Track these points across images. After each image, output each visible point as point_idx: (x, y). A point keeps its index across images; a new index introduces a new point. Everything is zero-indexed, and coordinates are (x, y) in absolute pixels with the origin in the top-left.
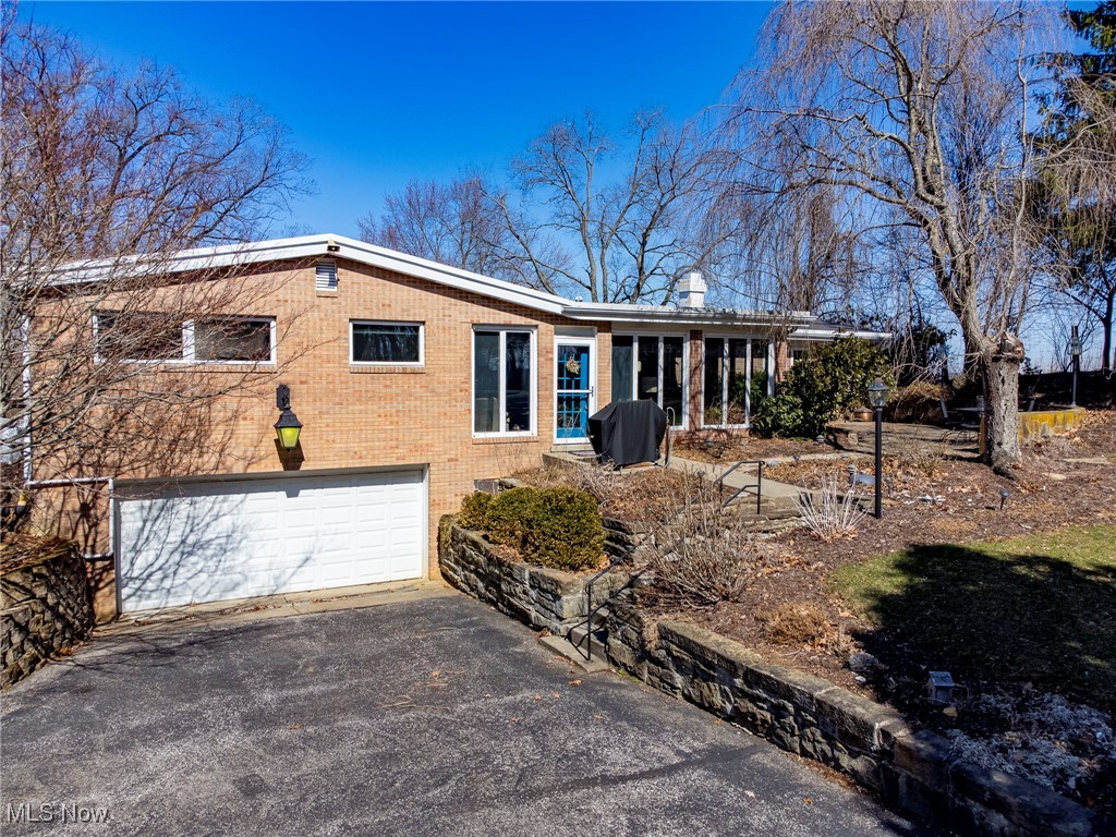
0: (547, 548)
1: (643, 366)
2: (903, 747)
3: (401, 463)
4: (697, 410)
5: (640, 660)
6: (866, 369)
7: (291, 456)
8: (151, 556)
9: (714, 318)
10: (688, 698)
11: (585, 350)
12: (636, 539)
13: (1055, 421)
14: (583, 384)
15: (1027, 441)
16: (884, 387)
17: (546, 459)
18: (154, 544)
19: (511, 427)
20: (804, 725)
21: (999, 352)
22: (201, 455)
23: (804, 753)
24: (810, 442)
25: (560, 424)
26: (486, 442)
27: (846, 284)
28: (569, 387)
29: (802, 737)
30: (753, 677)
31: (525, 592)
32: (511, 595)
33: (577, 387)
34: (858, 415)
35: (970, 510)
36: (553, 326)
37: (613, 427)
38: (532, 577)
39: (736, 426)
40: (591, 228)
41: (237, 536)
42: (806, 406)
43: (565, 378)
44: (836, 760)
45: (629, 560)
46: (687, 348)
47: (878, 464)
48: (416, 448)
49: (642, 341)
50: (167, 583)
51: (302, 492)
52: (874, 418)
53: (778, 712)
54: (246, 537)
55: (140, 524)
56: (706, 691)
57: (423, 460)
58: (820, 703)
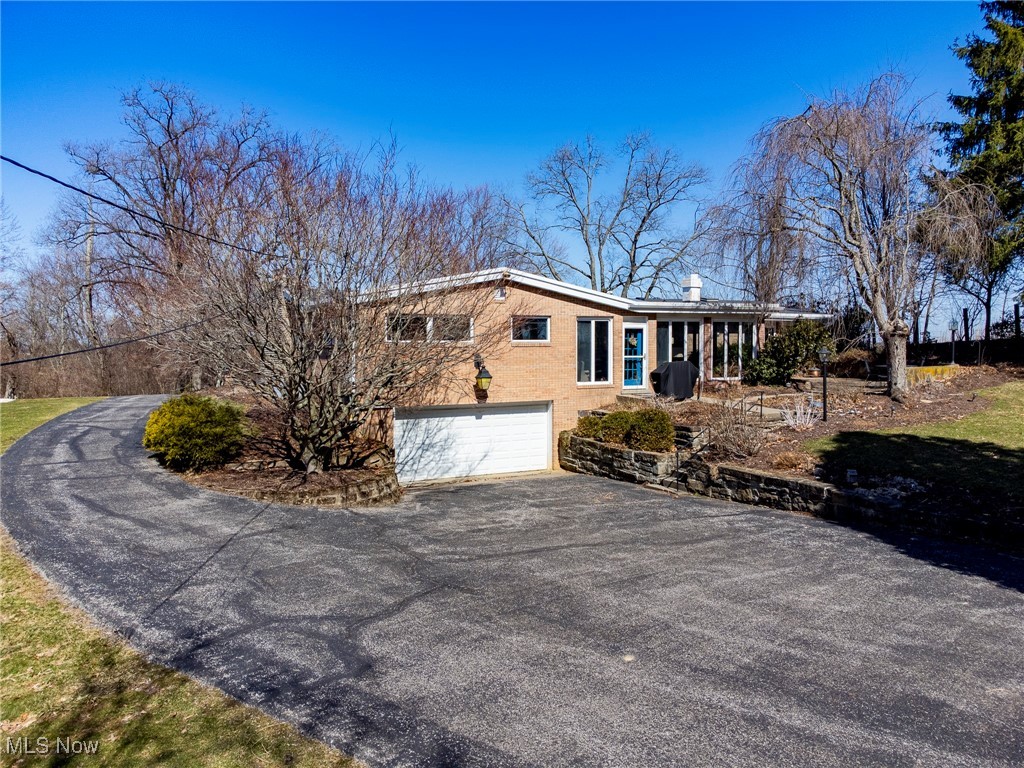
0: (645, 440)
1: (675, 341)
2: (836, 494)
3: (538, 400)
4: (707, 368)
5: (707, 487)
6: (816, 340)
7: (481, 394)
8: (407, 451)
9: (719, 310)
10: (734, 500)
11: (641, 331)
12: (695, 434)
13: (936, 372)
14: (639, 351)
15: (917, 384)
16: (829, 352)
17: (620, 398)
18: (409, 445)
19: (596, 380)
20: (794, 496)
21: (894, 331)
22: (436, 393)
23: (794, 509)
24: (782, 387)
25: (626, 378)
26: (585, 388)
27: (800, 275)
28: (630, 354)
29: (792, 503)
30: (769, 481)
31: (631, 465)
32: (621, 468)
33: (635, 354)
34: (810, 373)
35: (875, 417)
36: (622, 317)
37: (667, 377)
38: (636, 455)
39: (733, 379)
40: (592, 229)
41: (450, 441)
42: (779, 365)
43: (628, 349)
44: (808, 508)
45: (690, 446)
46: (702, 329)
47: (825, 396)
48: (547, 391)
49: (674, 324)
50: (415, 467)
51: (484, 417)
52: (822, 374)
53: (781, 494)
54: (454, 441)
55: (402, 433)
56: (744, 494)
57: (550, 399)
58: (801, 484)
